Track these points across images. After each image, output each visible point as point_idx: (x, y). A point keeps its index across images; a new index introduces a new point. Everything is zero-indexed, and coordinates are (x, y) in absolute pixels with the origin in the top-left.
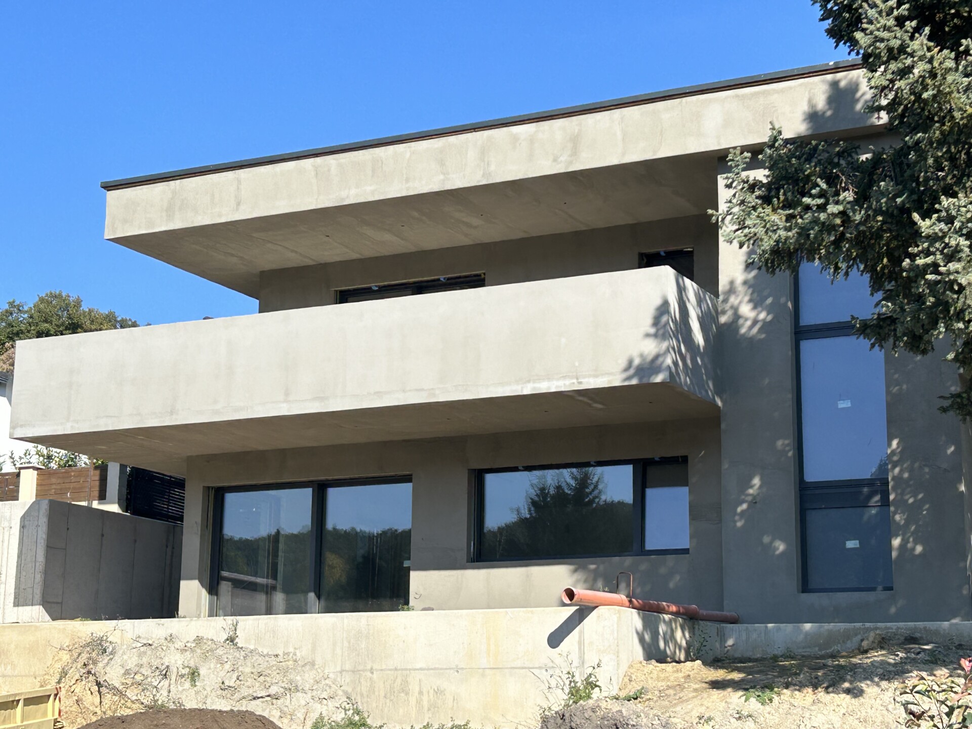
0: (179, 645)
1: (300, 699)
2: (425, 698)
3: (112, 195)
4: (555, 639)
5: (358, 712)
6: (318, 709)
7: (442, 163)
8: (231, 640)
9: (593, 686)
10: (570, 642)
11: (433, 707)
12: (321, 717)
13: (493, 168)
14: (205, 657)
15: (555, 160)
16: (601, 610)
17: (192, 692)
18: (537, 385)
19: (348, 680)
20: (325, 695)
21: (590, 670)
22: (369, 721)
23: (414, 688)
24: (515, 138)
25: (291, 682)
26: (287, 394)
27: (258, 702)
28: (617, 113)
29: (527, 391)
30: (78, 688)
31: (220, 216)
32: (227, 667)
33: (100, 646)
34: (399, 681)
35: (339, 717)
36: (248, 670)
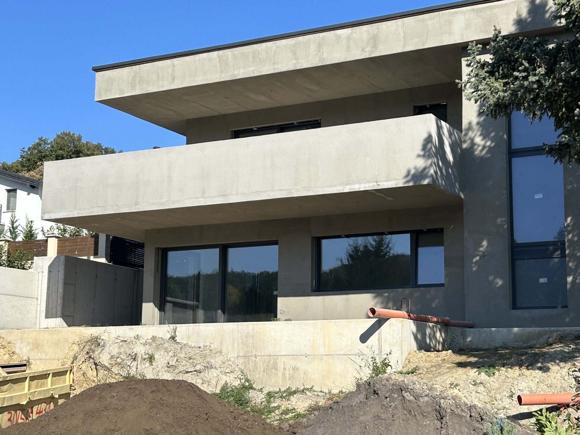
0: (142, 341)
1: (214, 373)
2: (287, 372)
3: (99, 75)
4: (364, 338)
5: (247, 380)
6: (224, 379)
7: (295, 53)
8: (173, 338)
9: (387, 365)
10: (373, 339)
11: (292, 378)
12: (226, 384)
13: (325, 55)
14: (158, 348)
15: (363, 50)
16: (392, 320)
17: (150, 368)
18: (352, 187)
19: (241, 362)
20: (228, 370)
21: (385, 356)
22: (254, 386)
23: (281, 366)
24: (338, 37)
25: (208, 363)
26: (203, 193)
27: (189, 374)
28: (400, 21)
29: (347, 190)
30: (84, 367)
31: (163, 86)
32: (171, 354)
33: (96, 342)
34: (272, 362)
35: (237, 383)
36: (182, 355)
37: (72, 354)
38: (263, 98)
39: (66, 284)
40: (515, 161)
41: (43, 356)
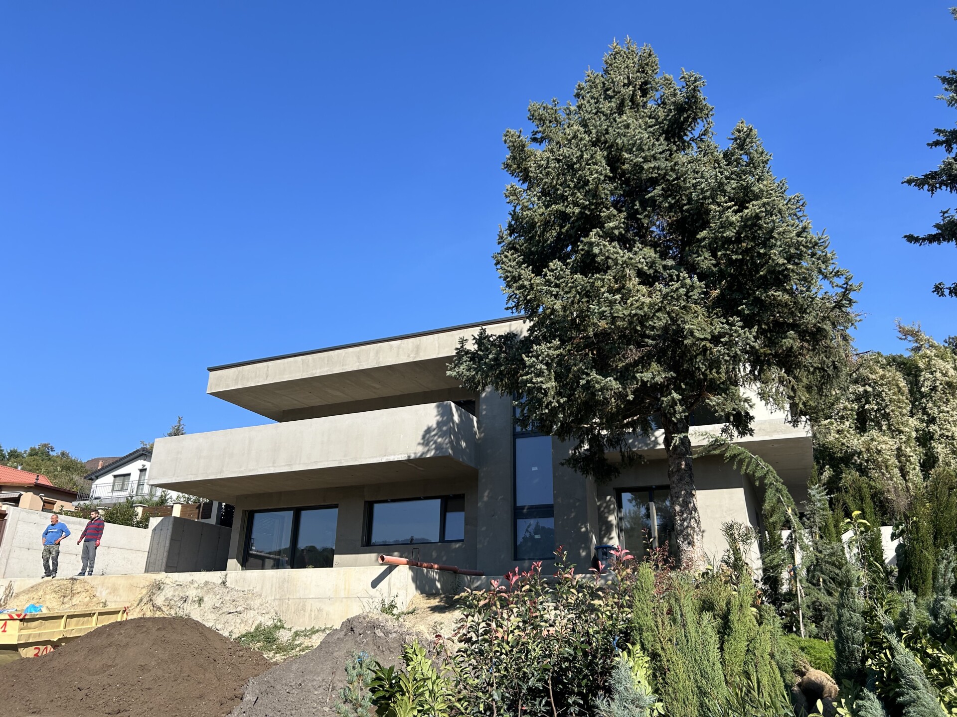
0: (196, 585)
1: (252, 613)
2: (313, 614)
3: (212, 374)
4: (375, 584)
5: (280, 621)
6: (260, 619)
7: (359, 358)
8: (224, 583)
9: (394, 607)
10: (383, 584)
11: (316, 618)
12: (261, 624)
13: (381, 359)
14: (208, 592)
15: (409, 356)
16: (400, 567)
17: (198, 609)
18: (388, 458)
19: (277, 604)
20: (264, 612)
21: (392, 598)
22: (285, 626)
23: (308, 608)
24: (391, 347)
25: (248, 605)
26: (274, 463)
27: (231, 615)
28: (436, 336)
29: (384, 460)
30: (145, 608)
31: (258, 382)
32: (218, 597)
33: (159, 587)
34: (301, 604)
35: (270, 623)
36: (228, 598)
37: (140, 596)
38: (338, 393)
39: (172, 539)
40: (519, 442)
41: (118, 599)
